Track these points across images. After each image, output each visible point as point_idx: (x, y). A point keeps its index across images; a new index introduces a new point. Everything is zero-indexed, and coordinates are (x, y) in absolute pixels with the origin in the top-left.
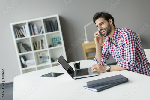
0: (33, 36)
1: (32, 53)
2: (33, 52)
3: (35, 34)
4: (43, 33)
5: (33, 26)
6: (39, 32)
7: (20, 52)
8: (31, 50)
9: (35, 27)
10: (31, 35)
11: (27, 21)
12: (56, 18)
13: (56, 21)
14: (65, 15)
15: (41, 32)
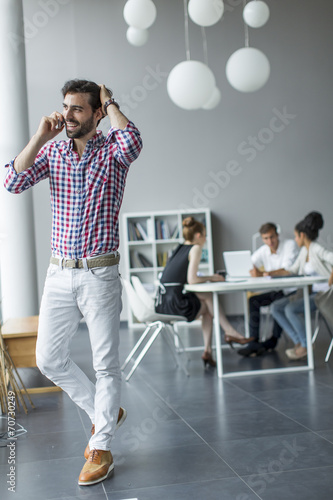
0: (160, 241)
1: (152, 273)
2: (155, 269)
3: (162, 238)
4: (178, 237)
5: (162, 224)
6: (171, 236)
7: (132, 266)
8: (151, 265)
9: (165, 227)
10: (157, 238)
11: (153, 214)
12: (203, 215)
13: (204, 220)
14: (222, 212)
15: (175, 235)
